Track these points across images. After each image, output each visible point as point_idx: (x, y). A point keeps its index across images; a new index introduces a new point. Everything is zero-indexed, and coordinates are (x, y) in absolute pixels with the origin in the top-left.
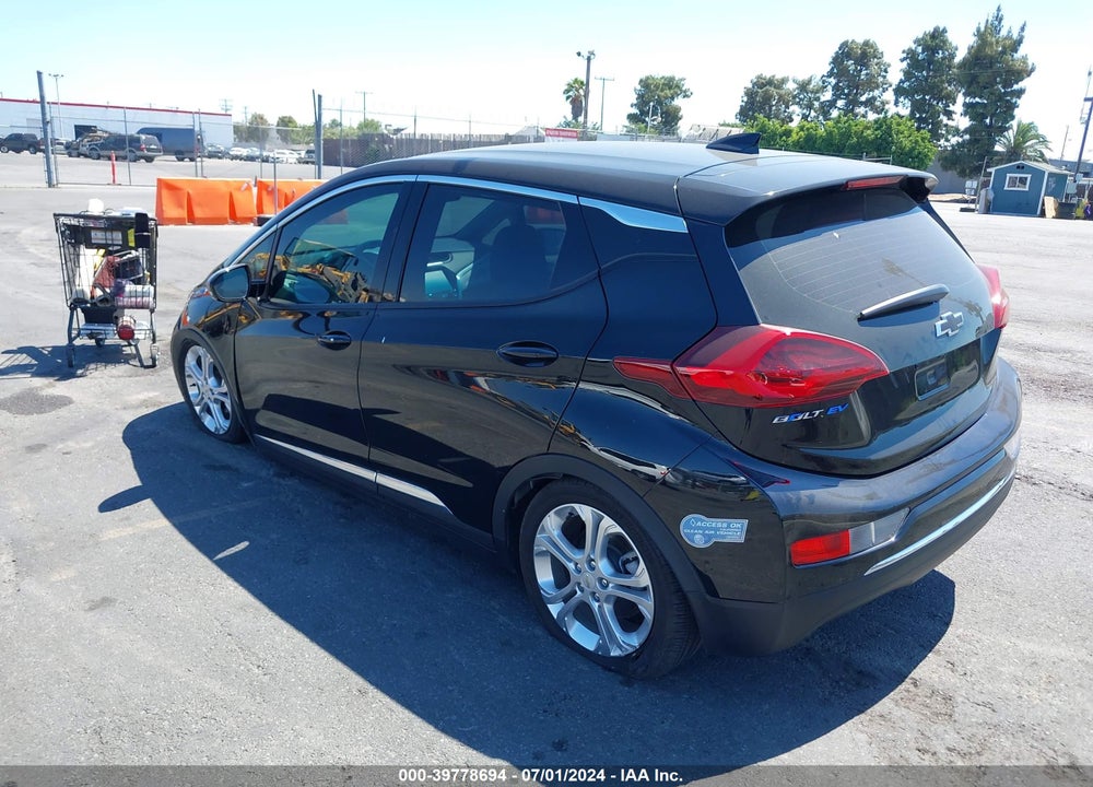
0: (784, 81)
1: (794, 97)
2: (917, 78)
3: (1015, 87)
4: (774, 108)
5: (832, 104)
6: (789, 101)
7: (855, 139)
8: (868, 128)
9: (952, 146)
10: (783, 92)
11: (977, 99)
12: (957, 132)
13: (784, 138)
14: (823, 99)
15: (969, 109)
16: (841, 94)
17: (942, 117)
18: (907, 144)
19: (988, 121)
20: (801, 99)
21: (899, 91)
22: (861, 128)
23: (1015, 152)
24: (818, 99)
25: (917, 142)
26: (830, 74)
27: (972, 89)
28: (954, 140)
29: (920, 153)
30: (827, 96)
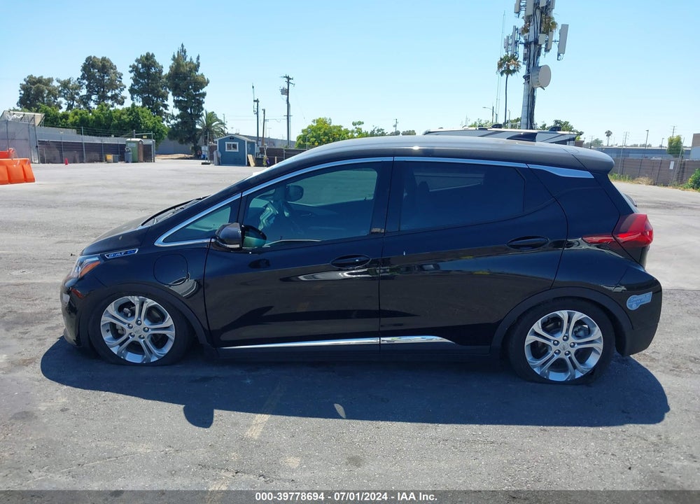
0: (50, 80)
1: (60, 92)
2: (142, 83)
3: (201, 91)
4: (45, 99)
5: (88, 97)
6: (56, 95)
7: (116, 121)
8: (124, 114)
9: (172, 125)
10: (50, 88)
11: (181, 98)
12: (173, 117)
13: (64, 120)
14: (81, 94)
15: (178, 104)
16: (93, 91)
17: (161, 108)
18: (150, 124)
19: (189, 111)
20: (65, 94)
21: (132, 91)
22: (119, 114)
23: (208, 129)
24: (78, 94)
25: (155, 123)
26: (83, 77)
27: (177, 92)
28: (173, 122)
29: (158, 130)
30: (84, 92)
